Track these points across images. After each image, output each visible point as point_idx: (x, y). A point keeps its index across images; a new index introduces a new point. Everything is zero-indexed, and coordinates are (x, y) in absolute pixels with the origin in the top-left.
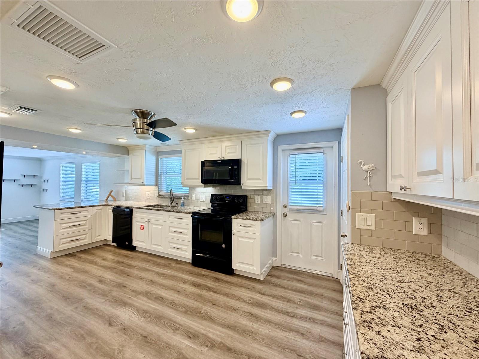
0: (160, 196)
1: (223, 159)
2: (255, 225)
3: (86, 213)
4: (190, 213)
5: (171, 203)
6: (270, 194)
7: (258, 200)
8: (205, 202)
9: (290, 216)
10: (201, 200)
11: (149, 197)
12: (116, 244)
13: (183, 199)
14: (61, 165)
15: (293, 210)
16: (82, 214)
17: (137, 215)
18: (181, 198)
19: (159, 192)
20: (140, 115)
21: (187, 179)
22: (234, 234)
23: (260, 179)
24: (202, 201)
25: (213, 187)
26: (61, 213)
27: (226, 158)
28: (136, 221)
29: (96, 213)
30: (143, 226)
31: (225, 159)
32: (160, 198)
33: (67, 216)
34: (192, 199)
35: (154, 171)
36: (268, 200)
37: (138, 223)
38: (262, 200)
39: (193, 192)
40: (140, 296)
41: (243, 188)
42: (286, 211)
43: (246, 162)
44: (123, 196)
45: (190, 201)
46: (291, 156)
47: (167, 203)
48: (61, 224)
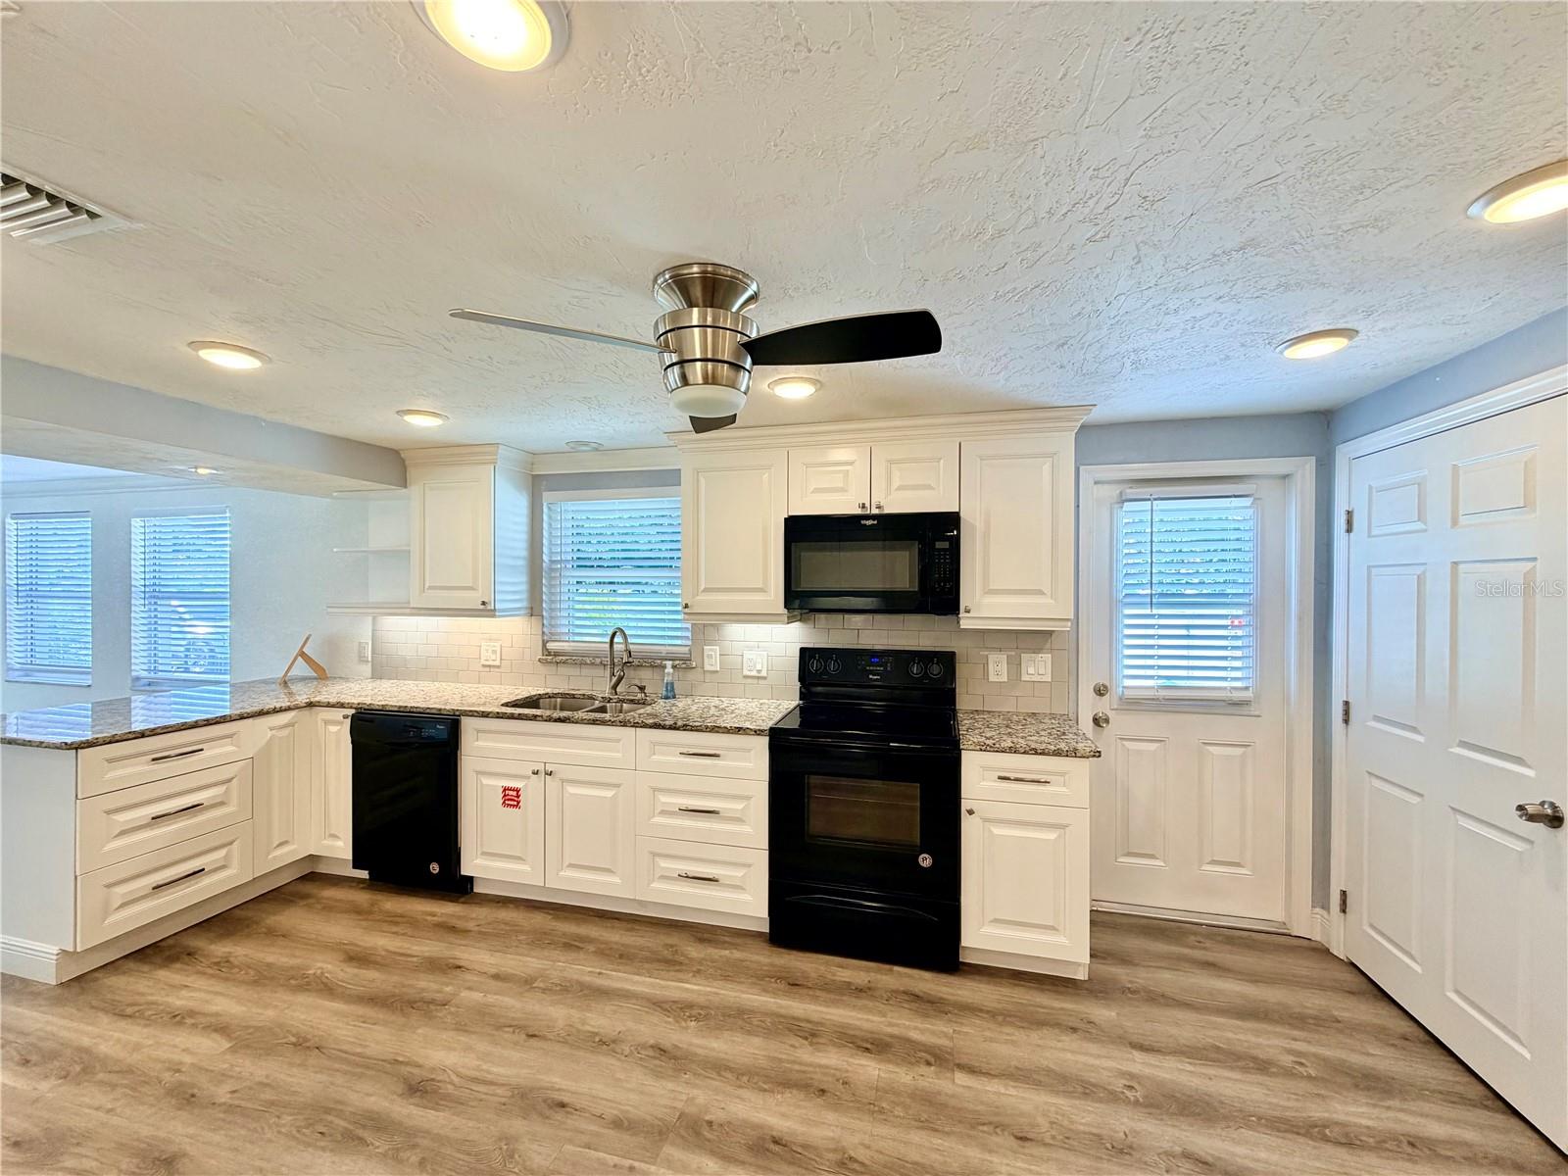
0: (552, 658)
1: (875, 511)
2: (1063, 774)
3: (226, 749)
4: (758, 732)
5: (615, 687)
6: (1048, 646)
7: (998, 668)
8: (765, 678)
9: (1120, 724)
10: (746, 673)
11: (497, 663)
12: (367, 872)
13: (669, 670)
14: (8, 520)
15: (1134, 704)
16: (210, 752)
17: (480, 743)
18: (665, 667)
19: (544, 644)
21: (706, 590)
22: (971, 812)
23: (1040, 592)
24: (754, 673)
25: (800, 620)
26: (110, 761)
27: (892, 508)
28: (478, 773)
29: (269, 743)
30: (515, 793)
31: (887, 511)
32: (553, 668)
33: (141, 769)
34: (707, 667)
35: (524, 553)
36: (1038, 667)
37: (486, 781)
38: (1015, 665)
39: (712, 642)
40: (670, 1150)
41: (965, 624)
42: (1104, 706)
43: (979, 525)
44: (362, 659)
45: (691, 676)
46: (1128, 506)
47: (599, 685)
48: (109, 812)
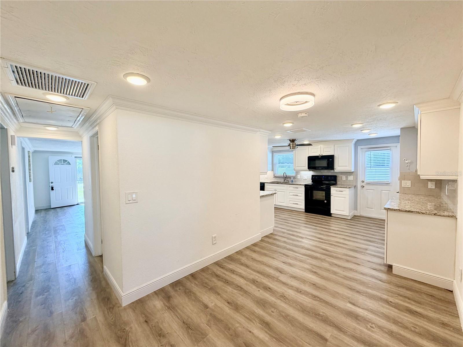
0: (275, 177)
1: (321, 155)
2: (345, 190)
4: (303, 185)
5: (284, 181)
6: (352, 174)
7: (344, 178)
8: (308, 179)
9: (366, 187)
10: (304, 179)
11: (268, 178)
13: (292, 178)
15: (368, 184)
17: (267, 187)
18: (291, 178)
19: (274, 175)
20: (292, 141)
21: (297, 167)
22: (332, 195)
23: (347, 166)
24: (306, 179)
25: (312, 171)
31: (323, 155)
34: (298, 178)
35: (271, 162)
36: (351, 178)
38: (347, 177)
39: (298, 174)
41: (335, 171)
42: (363, 184)
43: (337, 157)
45: (296, 179)
46: (367, 152)
47: (282, 180)
